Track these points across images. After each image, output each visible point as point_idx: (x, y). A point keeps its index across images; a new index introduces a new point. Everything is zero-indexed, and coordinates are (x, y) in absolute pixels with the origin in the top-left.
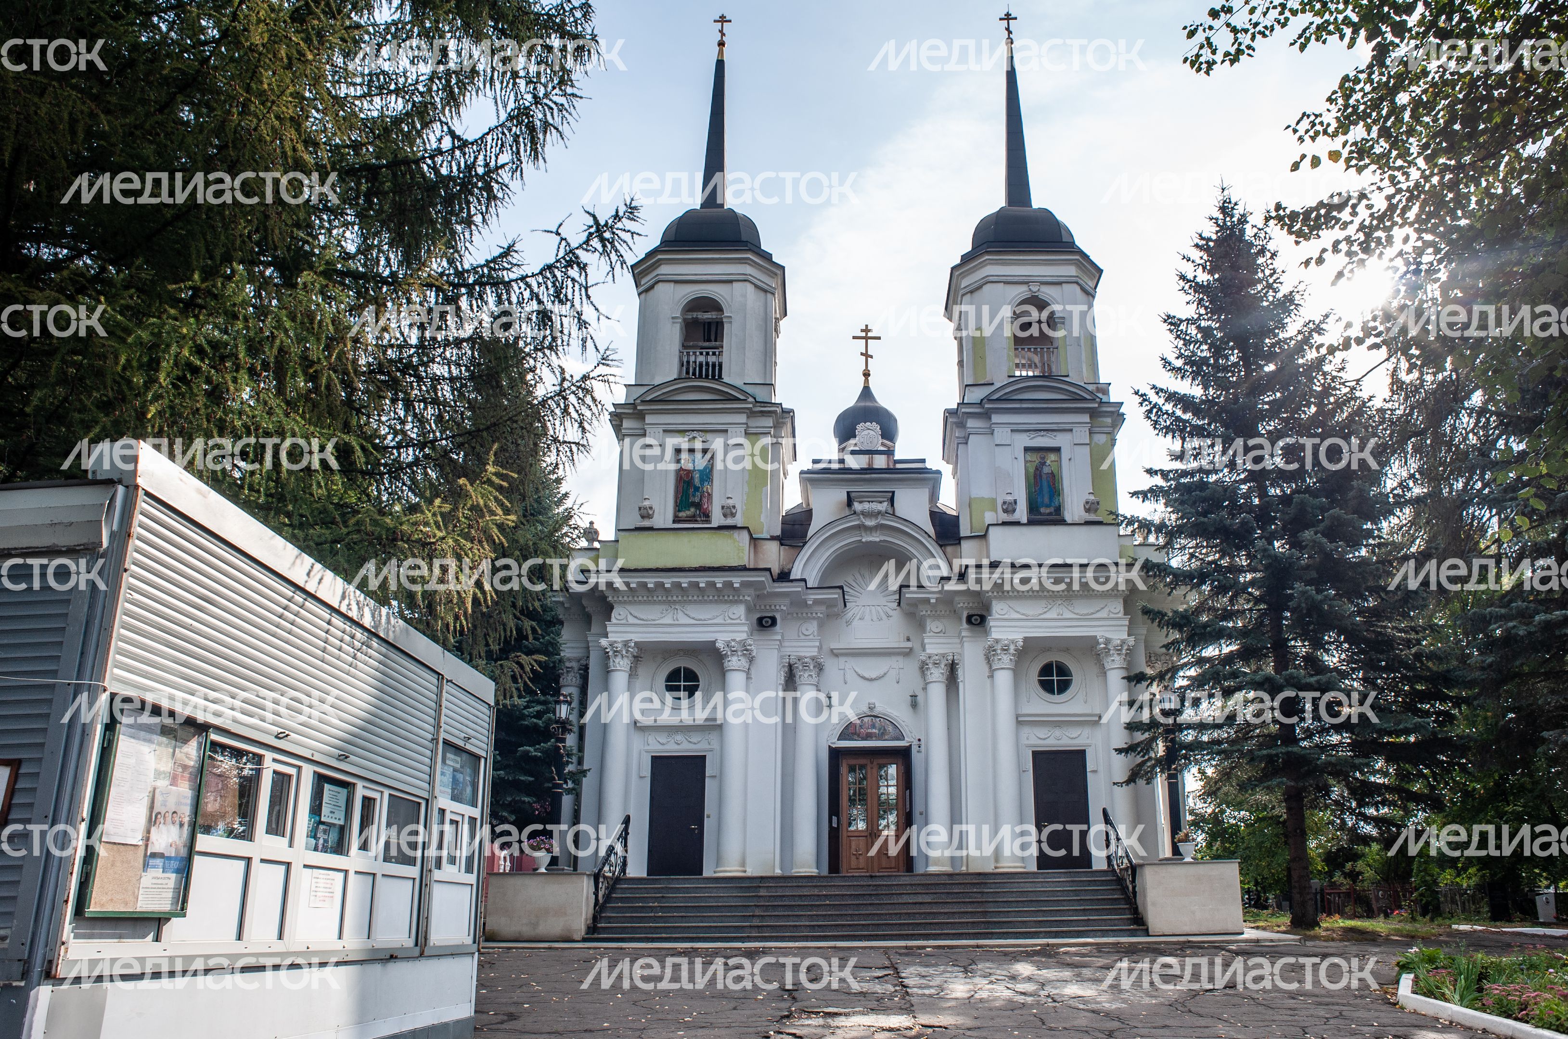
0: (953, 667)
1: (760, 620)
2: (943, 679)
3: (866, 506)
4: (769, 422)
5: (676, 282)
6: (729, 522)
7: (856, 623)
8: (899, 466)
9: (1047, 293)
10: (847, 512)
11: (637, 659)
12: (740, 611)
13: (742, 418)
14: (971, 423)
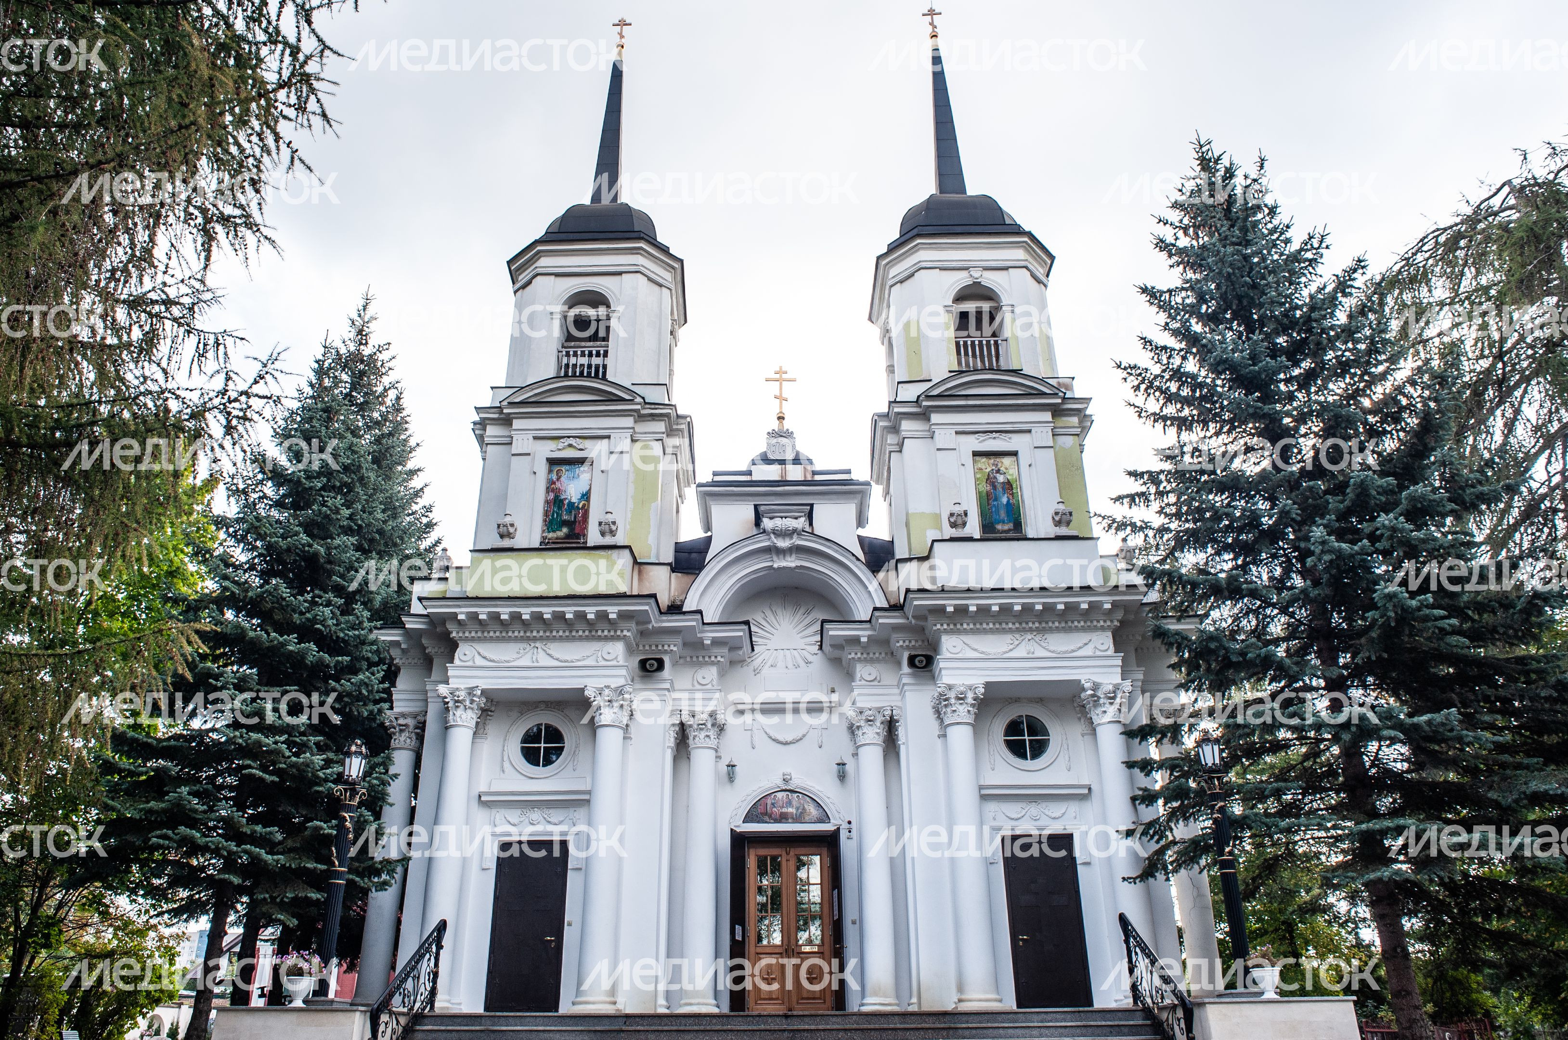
0: (891, 725)
1: (643, 663)
2: (879, 740)
3: (779, 523)
4: (660, 426)
5: (557, 275)
6: (608, 540)
7: (766, 671)
8: (818, 478)
9: (990, 280)
10: (755, 532)
11: (485, 713)
12: (617, 649)
13: (629, 422)
14: (906, 426)
